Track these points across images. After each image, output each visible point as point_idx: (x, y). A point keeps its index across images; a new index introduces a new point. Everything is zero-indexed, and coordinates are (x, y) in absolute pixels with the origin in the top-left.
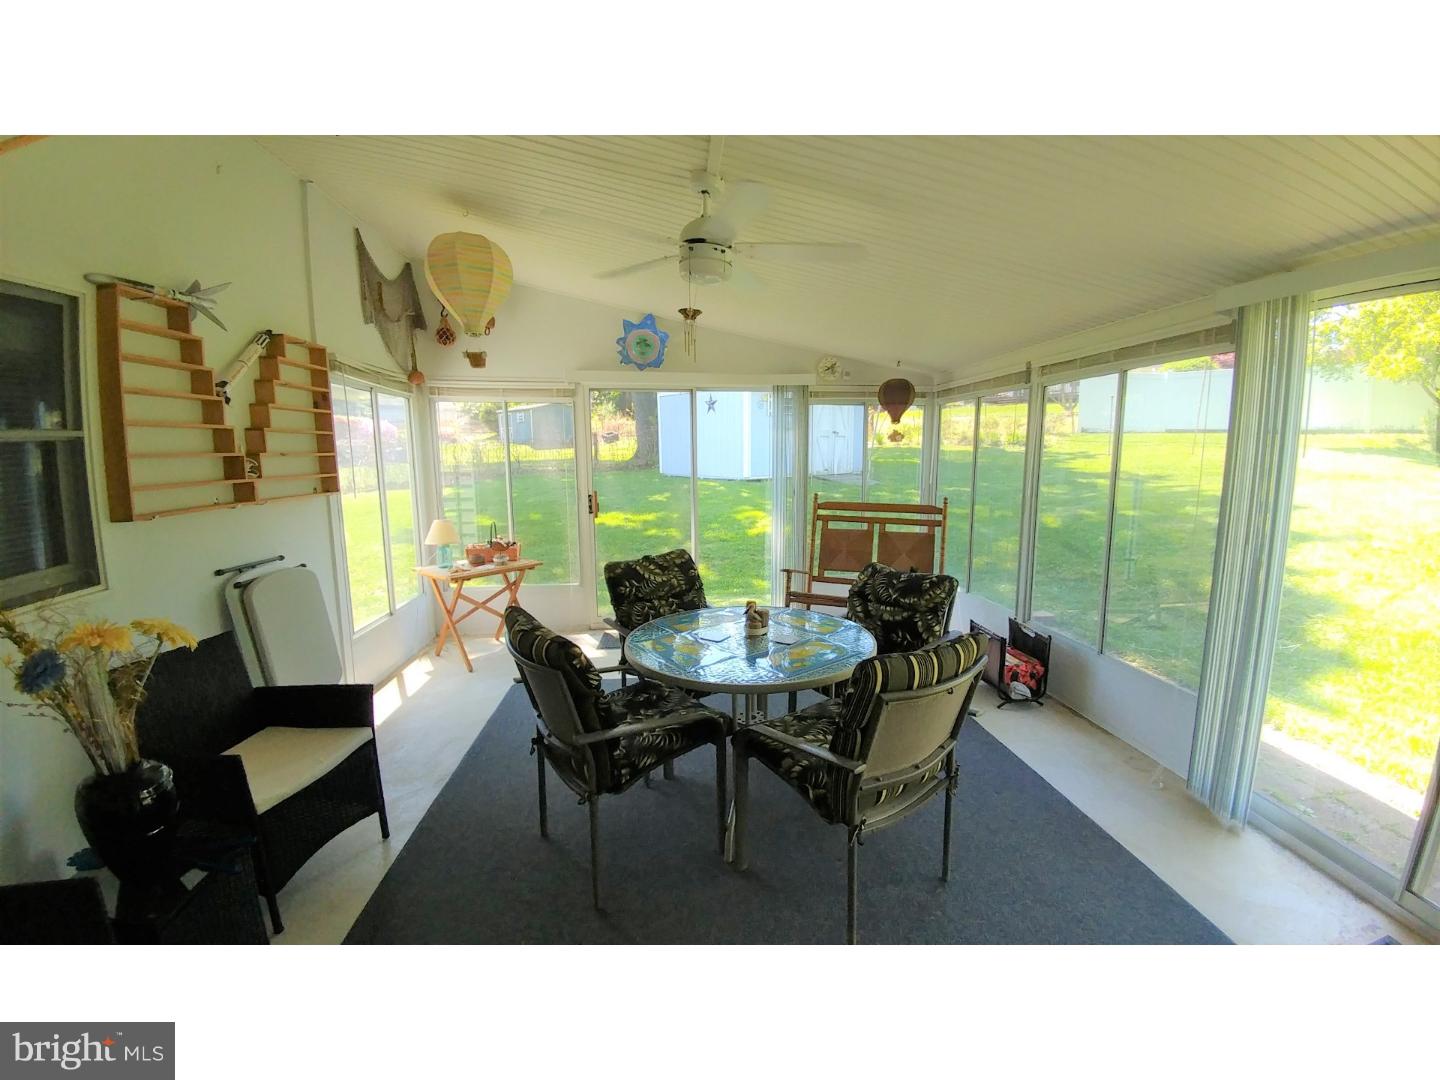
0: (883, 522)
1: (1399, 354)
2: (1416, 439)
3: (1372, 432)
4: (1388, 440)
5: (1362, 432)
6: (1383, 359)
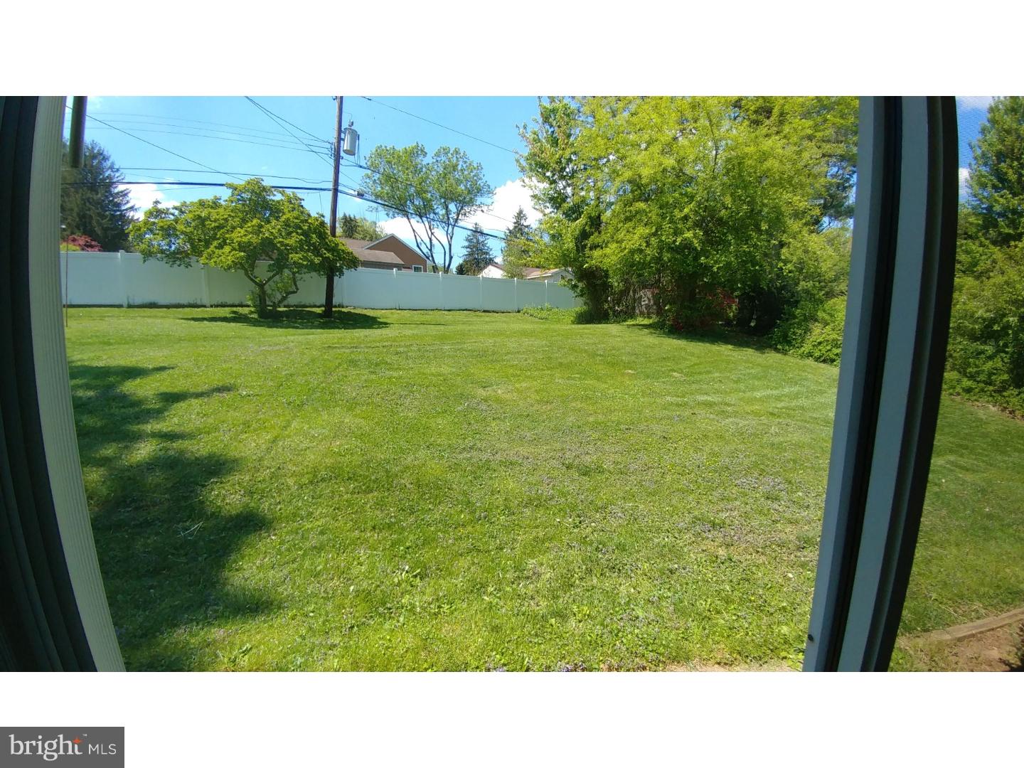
1: (227, 249)
2: (245, 311)
3: (212, 306)
4: (225, 312)
5: (205, 306)
6: (214, 253)
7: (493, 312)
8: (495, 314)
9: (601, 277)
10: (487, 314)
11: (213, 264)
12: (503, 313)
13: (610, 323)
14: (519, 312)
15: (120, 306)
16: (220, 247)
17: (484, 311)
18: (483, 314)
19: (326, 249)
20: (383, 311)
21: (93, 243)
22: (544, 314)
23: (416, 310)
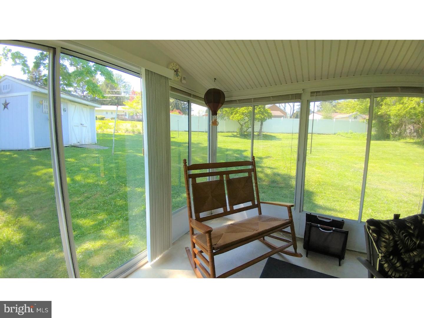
0: (228, 173)
1: (238, 115)
2: (235, 134)
3: (226, 132)
4: (230, 134)
5: (224, 132)
6: (234, 116)
7: (322, 134)
8: (323, 135)
9: (386, 118)
10: (320, 135)
11: (234, 120)
12: (327, 134)
13: (391, 141)
14: (335, 134)
15: (204, 132)
16: (235, 114)
17: (318, 134)
18: (318, 135)
19: (265, 113)
20: (277, 134)
21: (181, 112)
22: (349, 135)
23: (289, 133)
